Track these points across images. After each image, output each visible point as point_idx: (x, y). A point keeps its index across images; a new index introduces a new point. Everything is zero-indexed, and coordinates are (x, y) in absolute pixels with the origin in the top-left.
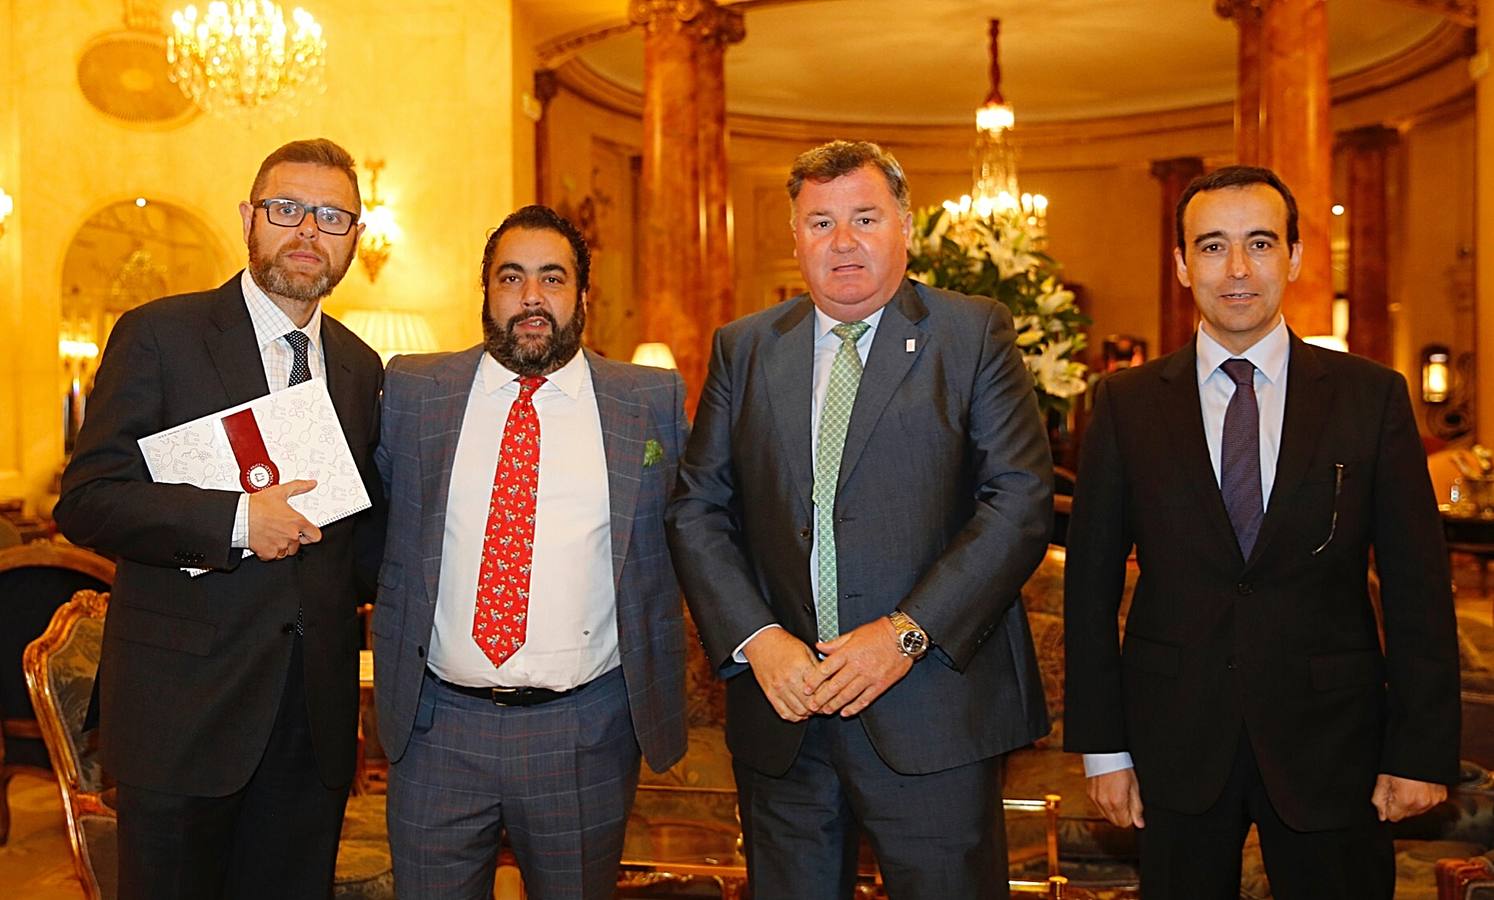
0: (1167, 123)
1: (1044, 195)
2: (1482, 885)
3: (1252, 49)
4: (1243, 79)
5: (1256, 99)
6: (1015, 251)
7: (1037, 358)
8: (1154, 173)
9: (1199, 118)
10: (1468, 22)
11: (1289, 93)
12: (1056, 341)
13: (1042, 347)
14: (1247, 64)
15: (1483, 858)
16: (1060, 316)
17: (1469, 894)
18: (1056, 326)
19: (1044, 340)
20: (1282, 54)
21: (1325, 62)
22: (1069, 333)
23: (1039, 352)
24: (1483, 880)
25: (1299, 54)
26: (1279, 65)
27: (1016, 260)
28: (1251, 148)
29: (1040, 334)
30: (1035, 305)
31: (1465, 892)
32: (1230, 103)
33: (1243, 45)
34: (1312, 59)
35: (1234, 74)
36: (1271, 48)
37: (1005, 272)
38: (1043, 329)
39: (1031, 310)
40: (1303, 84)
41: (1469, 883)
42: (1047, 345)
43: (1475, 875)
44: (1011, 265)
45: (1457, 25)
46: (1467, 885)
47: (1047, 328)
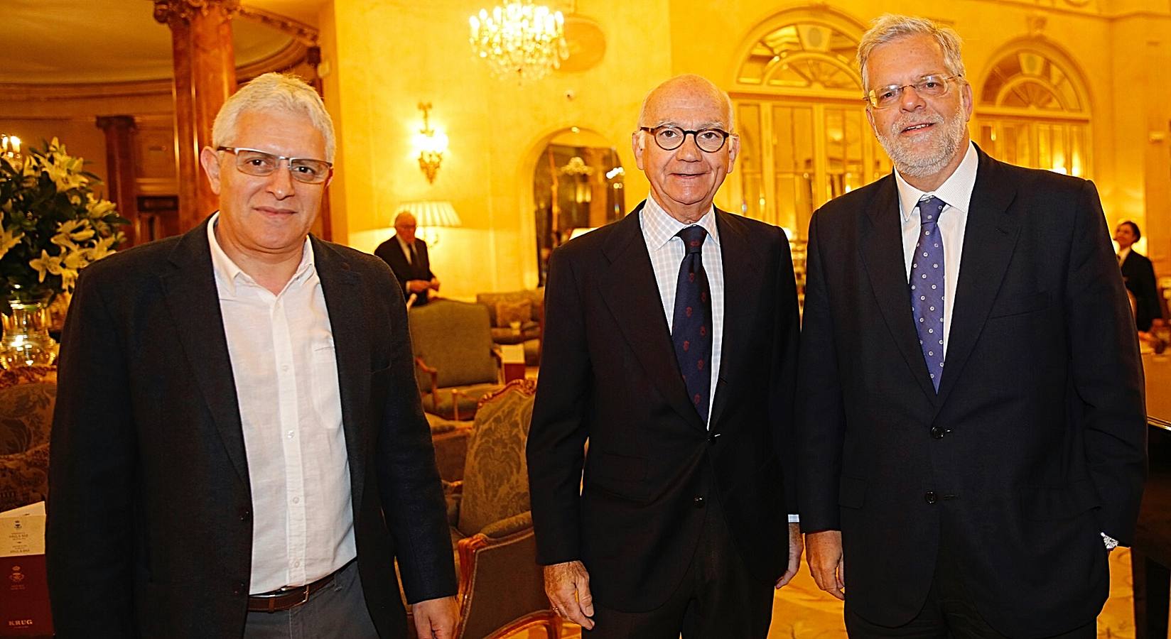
0: (106, 91)
1: (17, 136)
2: (483, 549)
3: (181, 46)
4: (177, 65)
5: (188, 79)
6: (69, 172)
7: (90, 249)
8: (98, 125)
9: (129, 90)
10: (310, 44)
11: (211, 76)
12: (104, 237)
13: (95, 242)
14: (179, 56)
15: (479, 534)
16: (107, 219)
17: (477, 557)
18: (103, 227)
19: (95, 237)
20: (204, 51)
21: (232, 58)
22: (113, 231)
23: (92, 246)
24: (483, 547)
25: (216, 51)
26: (202, 57)
27: (70, 178)
28: (186, 111)
29: (92, 233)
30: (86, 211)
31: (475, 556)
32: (169, 80)
33: (175, 43)
34: (225, 56)
35: (171, 62)
36: (197, 46)
37: (61, 186)
38: (93, 228)
39: (83, 215)
40: (220, 71)
41: (476, 551)
42: (98, 241)
43: (479, 545)
44: (66, 181)
45: (304, 46)
46: (475, 553)
47: (97, 227)
